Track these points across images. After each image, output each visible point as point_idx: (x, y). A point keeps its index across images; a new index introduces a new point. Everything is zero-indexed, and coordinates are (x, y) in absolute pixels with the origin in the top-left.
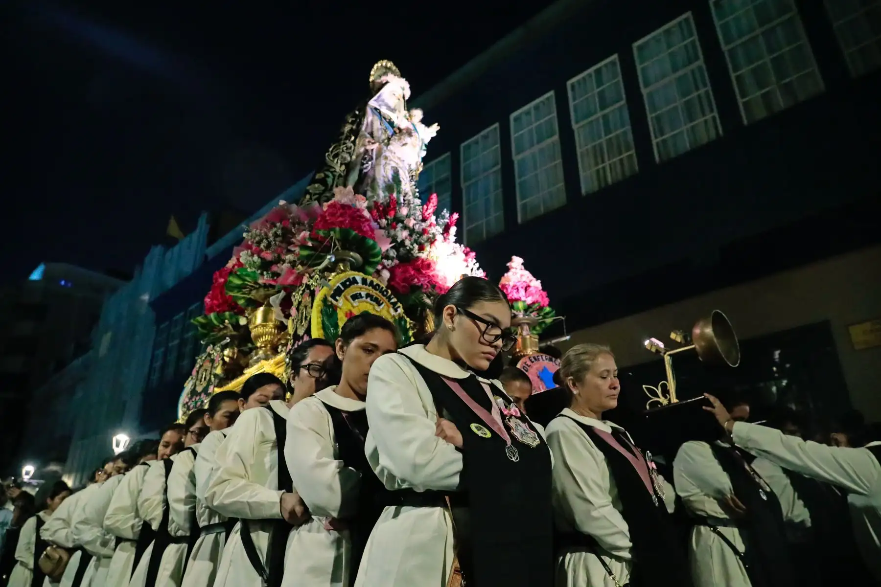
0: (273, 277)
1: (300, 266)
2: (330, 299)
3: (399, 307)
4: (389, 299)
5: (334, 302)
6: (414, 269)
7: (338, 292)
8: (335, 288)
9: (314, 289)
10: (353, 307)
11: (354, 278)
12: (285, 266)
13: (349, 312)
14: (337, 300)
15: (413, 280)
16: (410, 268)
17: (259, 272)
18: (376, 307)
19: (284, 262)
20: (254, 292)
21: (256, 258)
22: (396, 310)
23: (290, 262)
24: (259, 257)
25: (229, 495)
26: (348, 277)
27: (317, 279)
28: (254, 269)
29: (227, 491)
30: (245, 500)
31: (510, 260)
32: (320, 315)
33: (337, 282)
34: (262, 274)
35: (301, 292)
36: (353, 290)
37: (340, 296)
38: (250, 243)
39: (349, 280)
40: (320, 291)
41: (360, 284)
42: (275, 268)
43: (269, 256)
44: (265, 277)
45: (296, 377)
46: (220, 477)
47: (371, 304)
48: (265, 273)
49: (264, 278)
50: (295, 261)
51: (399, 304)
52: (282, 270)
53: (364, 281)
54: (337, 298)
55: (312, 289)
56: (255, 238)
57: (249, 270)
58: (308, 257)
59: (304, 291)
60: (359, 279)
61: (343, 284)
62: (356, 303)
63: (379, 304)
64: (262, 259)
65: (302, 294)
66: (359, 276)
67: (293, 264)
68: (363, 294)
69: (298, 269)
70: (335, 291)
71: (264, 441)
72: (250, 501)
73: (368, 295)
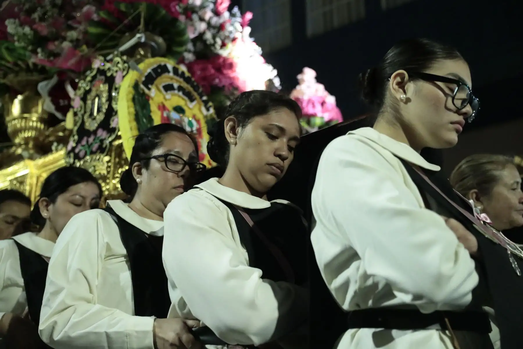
0: (48, 57)
1: (84, 47)
2: (142, 86)
3: (210, 106)
4: (201, 97)
5: (146, 91)
6: (214, 68)
7: (149, 80)
8: (146, 74)
9: (112, 75)
10: (165, 99)
11: (165, 66)
12: (66, 45)
13: (161, 105)
14: (149, 89)
15: (214, 79)
16: (210, 66)
17: (30, 48)
18: (188, 102)
19: (64, 39)
20: (11, 76)
21: (27, 30)
22: (208, 109)
23: (71, 41)
24: (32, 29)
25: (76, 325)
26: (158, 64)
27: (118, 63)
28: (23, 44)
29: (74, 320)
30: (102, 330)
31: (301, 72)
32: (131, 104)
33: (148, 67)
34: (35, 52)
35: (89, 78)
36: (164, 80)
37: (152, 84)
38: (16, 9)
39: (160, 66)
40: (124, 77)
41: (171, 74)
42: (52, 47)
43: (44, 29)
44: (40, 55)
45: (144, 171)
46: (63, 302)
47: (183, 99)
48: (39, 50)
49: (37, 57)
50: (78, 40)
51: (210, 104)
52: (62, 49)
53: (176, 71)
54: (150, 86)
55: (109, 74)
56: (24, 5)
57: (17, 44)
58: (99, 37)
59: (94, 78)
60: (170, 67)
61: (154, 70)
62: (168, 95)
63: (192, 100)
64: (36, 32)
65: (91, 82)
66: (170, 64)
67: (76, 44)
68: (176, 85)
69: (83, 51)
70: (147, 77)
71: (110, 255)
72: (110, 331)
73: (180, 88)
